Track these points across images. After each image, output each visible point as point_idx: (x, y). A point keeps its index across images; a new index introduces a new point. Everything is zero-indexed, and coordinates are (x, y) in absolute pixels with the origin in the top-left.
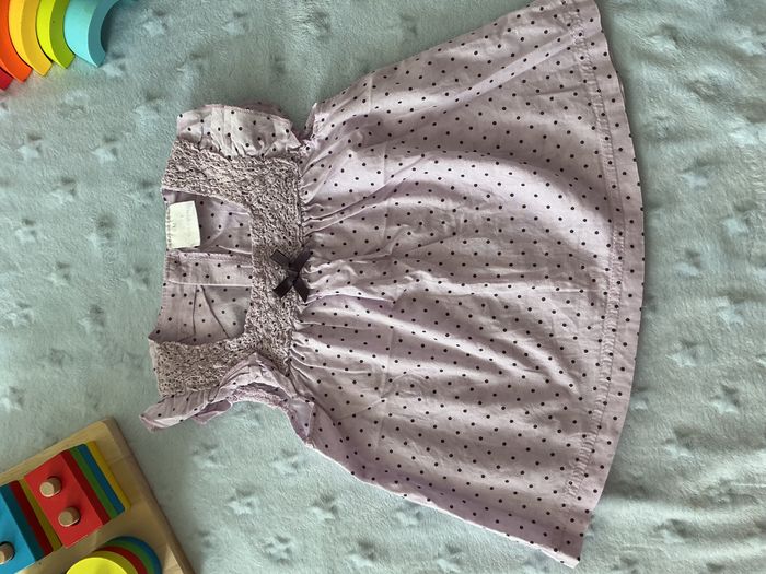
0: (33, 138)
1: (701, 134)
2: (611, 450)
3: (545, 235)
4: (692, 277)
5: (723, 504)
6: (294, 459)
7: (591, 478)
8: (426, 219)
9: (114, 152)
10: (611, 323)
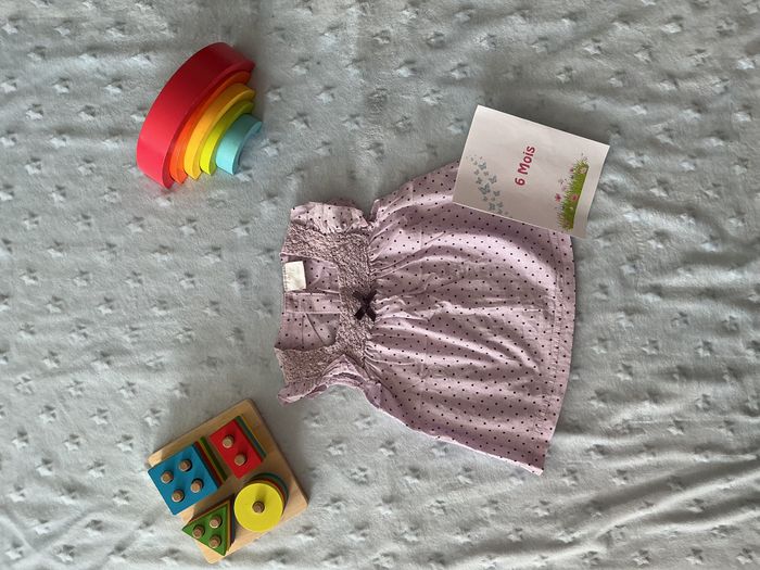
0: (190, 221)
1: (606, 215)
2: (559, 404)
3: (516, 277)
4: (604, 300)
5: (625, 434)
6: (369, 419)
7: (548, 421)
8: (446, 269)
9: (247, 230)
10: (557, 329)
